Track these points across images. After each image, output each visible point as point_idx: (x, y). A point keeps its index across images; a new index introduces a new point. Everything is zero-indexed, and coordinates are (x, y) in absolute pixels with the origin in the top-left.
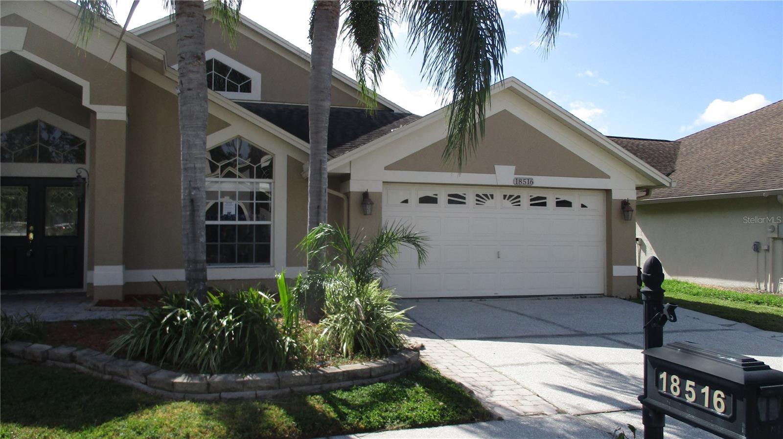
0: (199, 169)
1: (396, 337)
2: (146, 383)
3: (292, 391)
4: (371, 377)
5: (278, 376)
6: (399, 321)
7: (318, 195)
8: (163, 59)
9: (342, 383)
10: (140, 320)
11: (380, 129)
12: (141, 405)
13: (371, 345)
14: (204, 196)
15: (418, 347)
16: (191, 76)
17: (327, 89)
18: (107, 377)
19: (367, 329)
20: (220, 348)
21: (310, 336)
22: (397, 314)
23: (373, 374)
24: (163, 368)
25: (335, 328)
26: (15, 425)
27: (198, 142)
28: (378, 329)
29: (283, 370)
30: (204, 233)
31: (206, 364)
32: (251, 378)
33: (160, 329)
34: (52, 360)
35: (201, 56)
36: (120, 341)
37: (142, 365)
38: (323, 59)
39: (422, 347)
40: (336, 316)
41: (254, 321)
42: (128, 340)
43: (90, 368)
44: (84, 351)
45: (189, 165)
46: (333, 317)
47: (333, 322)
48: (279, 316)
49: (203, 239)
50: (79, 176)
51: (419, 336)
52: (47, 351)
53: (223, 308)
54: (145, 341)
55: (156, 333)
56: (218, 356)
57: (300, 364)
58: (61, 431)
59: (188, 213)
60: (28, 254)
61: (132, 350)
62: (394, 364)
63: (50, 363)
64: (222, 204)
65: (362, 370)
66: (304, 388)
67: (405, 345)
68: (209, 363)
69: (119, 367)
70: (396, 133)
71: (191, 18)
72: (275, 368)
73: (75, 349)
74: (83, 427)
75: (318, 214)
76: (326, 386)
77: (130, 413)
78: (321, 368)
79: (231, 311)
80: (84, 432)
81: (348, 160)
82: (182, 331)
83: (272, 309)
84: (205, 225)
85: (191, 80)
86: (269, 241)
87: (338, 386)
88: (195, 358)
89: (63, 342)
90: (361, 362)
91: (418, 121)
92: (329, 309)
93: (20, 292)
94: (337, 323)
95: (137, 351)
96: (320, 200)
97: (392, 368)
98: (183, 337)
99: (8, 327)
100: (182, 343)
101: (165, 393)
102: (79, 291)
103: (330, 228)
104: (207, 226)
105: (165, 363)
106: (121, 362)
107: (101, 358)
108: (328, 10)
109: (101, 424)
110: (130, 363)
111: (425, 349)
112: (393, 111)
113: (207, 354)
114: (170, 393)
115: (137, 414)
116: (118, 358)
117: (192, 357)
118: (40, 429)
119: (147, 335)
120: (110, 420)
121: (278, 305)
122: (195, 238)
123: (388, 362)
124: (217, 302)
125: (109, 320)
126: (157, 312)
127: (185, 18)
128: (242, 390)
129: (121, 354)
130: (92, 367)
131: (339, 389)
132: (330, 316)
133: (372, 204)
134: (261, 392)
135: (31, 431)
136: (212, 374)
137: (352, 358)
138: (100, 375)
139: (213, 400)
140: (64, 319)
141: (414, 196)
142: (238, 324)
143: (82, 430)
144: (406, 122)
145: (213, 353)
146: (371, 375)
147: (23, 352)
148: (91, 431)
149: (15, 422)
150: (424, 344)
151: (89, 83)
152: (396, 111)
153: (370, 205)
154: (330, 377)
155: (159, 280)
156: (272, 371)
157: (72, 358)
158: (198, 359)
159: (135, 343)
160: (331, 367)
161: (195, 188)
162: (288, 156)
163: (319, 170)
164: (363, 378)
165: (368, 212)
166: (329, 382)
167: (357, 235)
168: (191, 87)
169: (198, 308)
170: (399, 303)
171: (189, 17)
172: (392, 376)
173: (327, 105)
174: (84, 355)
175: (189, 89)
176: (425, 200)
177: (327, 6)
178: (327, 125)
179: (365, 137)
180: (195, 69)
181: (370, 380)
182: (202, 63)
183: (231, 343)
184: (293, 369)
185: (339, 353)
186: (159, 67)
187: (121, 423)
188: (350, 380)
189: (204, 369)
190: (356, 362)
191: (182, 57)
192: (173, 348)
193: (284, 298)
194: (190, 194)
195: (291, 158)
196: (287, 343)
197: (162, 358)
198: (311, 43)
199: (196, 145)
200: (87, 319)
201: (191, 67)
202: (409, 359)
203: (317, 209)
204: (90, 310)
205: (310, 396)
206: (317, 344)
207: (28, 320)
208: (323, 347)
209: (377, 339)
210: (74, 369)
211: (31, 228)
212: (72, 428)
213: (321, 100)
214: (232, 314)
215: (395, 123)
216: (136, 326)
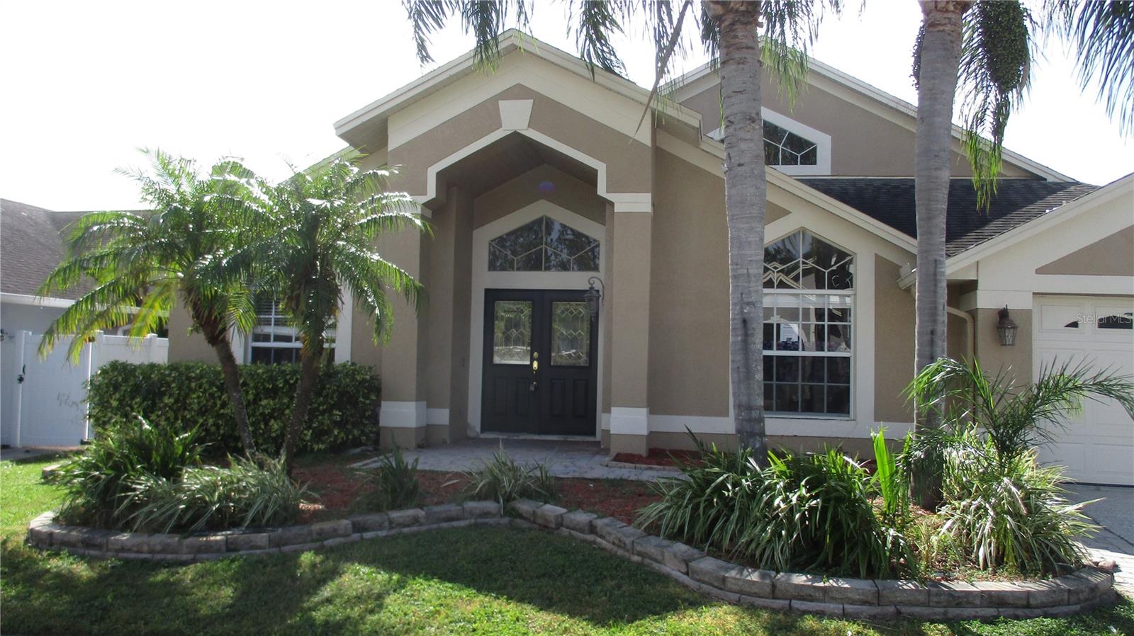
0: (755, 276)
1: (1071, 546)
2: (687, 574)
3: (899, 612)
4: (1028, 606)
5: (877, 586)
6: (1073, 520)
7: (932, 314)
8: (698, 126)
9: (978, 609)
10: (677, 485)
11: (1024, 209)
12: (683, 602)
13: (1026, 554)
14: (761, 315)
15: (1106, 565)
16: (743, 146)
17: (944, 151)
18: (636, 558)
19: (1020, 528)
20: (790, 535)
21: (923, 529)
22: (1071, 509)
23: (1032, 602)
24: (709, 554)
25: (963, 522)
26: (530, 606)
27: (753, 238)
28: (1037, 531)
29: (884, 578)
30: (761, 368)
31: (769, 556)
32: (835, 584)
33: (704, 498)
34: (567, 528)
35: (756, 117)
36: (652, 510)
37: (681, 547)
38: (938, 107)
39: (1115, 568)
40: (964, 503)
41: (840, 500)
42: (661, 511)
43: (614, 543)
44: (606, 520)
45: (740, 272)
46: (960, 504)
47: (958, 512)
48: (874, 495)
49: (760, 376)
50: (592, 288)
51: (1107, 549)
52: (561, 516)
53: (791, 477)
54: (684, 514)
55: (698, 505)
56: (786, 546)
57: (909, 571)
58: (584, 623)
59: (739, 338)
60: (532, 388)
61: (667, 527)
62: (1069, 591)
63: (565, 531)
64: (778, 326)
65: (1012, 593)
66: (918, 609)
67: (1084, 561)
68: (773, 555)
69: (652, 545)
70: (1055, 215)
71: (741, 66)
72: (872, 573)
73: (595, 516)
74: (611, 622)
75: (932, 343)
76: (954, 612)
77: (668, 611)
78: (943, 582)
79: (803, 483)
80: (613, 629)
81: (973, 260)
82: (734, 505)
83: (865, 484)
84: (762, 358)
85: (743, 151)
86: (848, 381)
87: (973, 613)
88: (753, 546)
89: (579, 506)
90: (1010, 580)
91: (1095, 194)
92: (951, 492)
93: (523, 437)
94: (967, 514)
95: (673, 528)
96: (935, 321)
97: (1066, 597)
98: (737, 513)
99: (516, 481)
100: (735, 521)
101: (715, 591)
102: (590, 439)
103: (955, 365)
104: (765, 357)
105: (711, 548)
106: (653, 540)
107: (629, 533)
108: (943, 31)
109: (632, 622)
110: (665, 542)
111: (1120, 571)
112: (1046, 179)
113: (769, 541)
114: (719, 591)
115: (678, 614)
116: (649, 535)
117: (749, 543)
118: (559, 616)
119: (686, 507)
120: (643, 618)
121: (873, 480)
122: (748, 375)
123: (1058, 584)
124: (783, 467)
125: (632, 481)
126: (700, 475)
127: (733, 67)
128: (824, 601)
129: (653, 530)
130: (616, 542)
131: (975, 618)
132: (954, 502)
133: (1015, 328)
134: (851, 606)
135: (549, 618)
136: (778, 572)
137: (995, 573)
138: (627, 554)
139: (781, 610)
140: (577, 475)
141: (1090, 315)
142: (815, 502)
143: (610, 627)
144: (1072, 197)
145: (779, 540)
146: (1028, 602)
147: (534, 513)
148: (621, 630)
149: (530, 603)
150: (1117, 563)
151: (605, 165)
152: (1050, 179)
153: (1012, 331)
154: (959, 597)
155: (693, 431)
156: (866, 578)
157: (592, 529)
158: (757, 547)
159: (672, 516)
160: (960, 582)
161: (748, 304)
162: (876, 255)
163: (932, 276)
164: (1016, 607)
165: (1009, 340)
166: (959, 605)
167: (999, 379)
168: (742, 162)
169: (757, 475)
170: (1070, 490)
171: (739, 64)
172: (1065, 609)
173: (945, 176)
174: (607, 525)
175: (740, 165)
176: (1110, 323)
177: (942, 25)
178: (945, 206)
179: (998, 222)
180: (748, 136)
181: (1027, 611)
182: (757, 127)
183: (805, 529)
184: (899, 579)
185: (971, 561)
186: (694, 137)
187: (659, 624)
188: (992, 607)
189: (766, 563)
190: (1001, 579)
191: (729, 121)
192: (722, 528)
193: (883, 470)
194: (742, 312)
195: (881, 257)
196: (890, 539)
197: (707, 541)
198: (916, 84)
199: (750, 243)
200: (605, 477)
201: (742, 134)
202: (1096, 585)
203: (930, 337)
204: (607, 466)
205: (928, 624)
206: (936, 543)
207: (538, 473)
208: (945, 549)
209: (1036, 545)
210: (594, 542)
211: (536, 354)
212: (599, 620)
213: (936, 169)
214: (805, 486)
215: (1049, 198)
216: (671, 493)
